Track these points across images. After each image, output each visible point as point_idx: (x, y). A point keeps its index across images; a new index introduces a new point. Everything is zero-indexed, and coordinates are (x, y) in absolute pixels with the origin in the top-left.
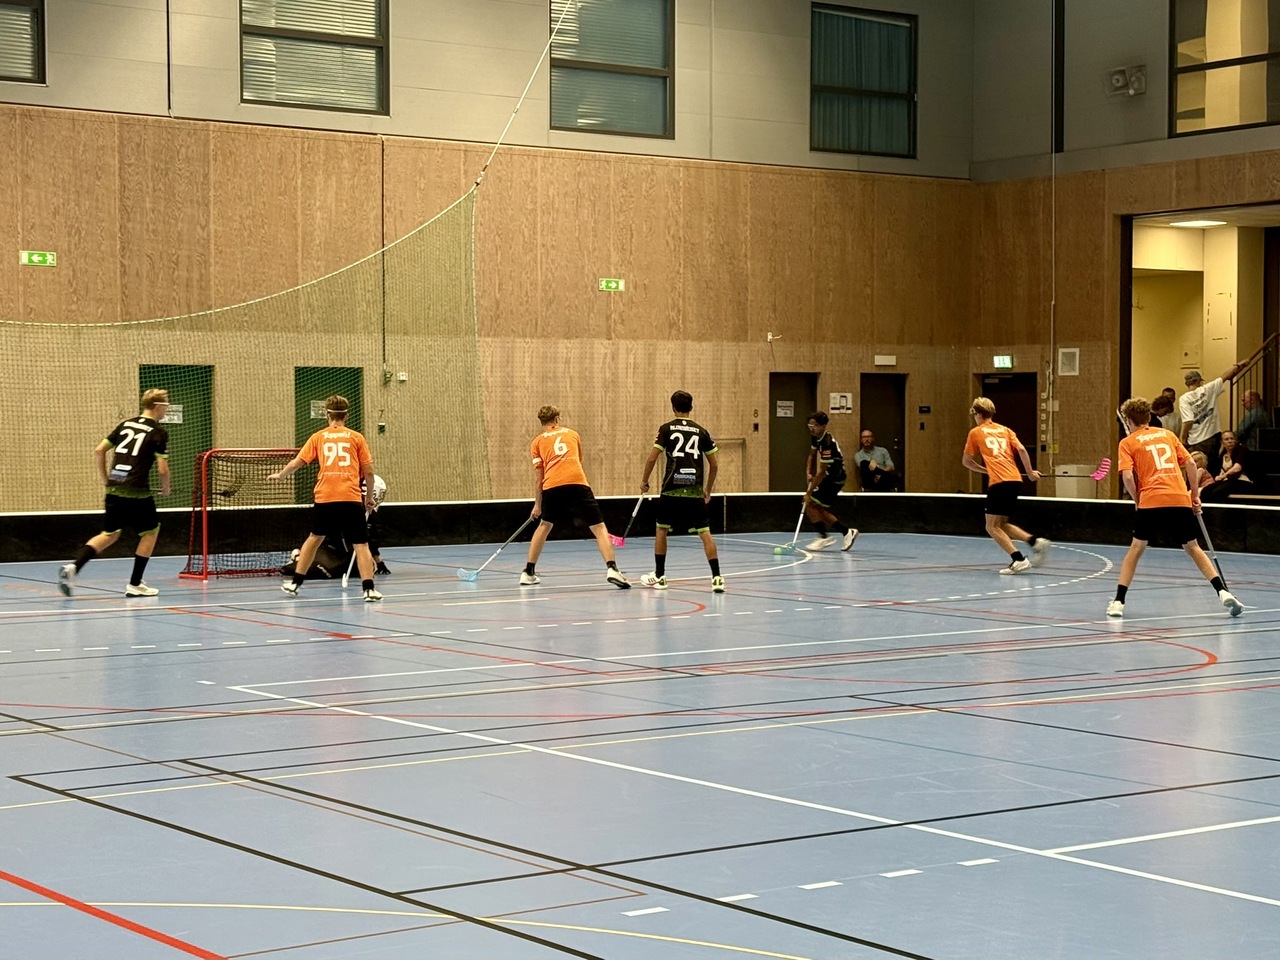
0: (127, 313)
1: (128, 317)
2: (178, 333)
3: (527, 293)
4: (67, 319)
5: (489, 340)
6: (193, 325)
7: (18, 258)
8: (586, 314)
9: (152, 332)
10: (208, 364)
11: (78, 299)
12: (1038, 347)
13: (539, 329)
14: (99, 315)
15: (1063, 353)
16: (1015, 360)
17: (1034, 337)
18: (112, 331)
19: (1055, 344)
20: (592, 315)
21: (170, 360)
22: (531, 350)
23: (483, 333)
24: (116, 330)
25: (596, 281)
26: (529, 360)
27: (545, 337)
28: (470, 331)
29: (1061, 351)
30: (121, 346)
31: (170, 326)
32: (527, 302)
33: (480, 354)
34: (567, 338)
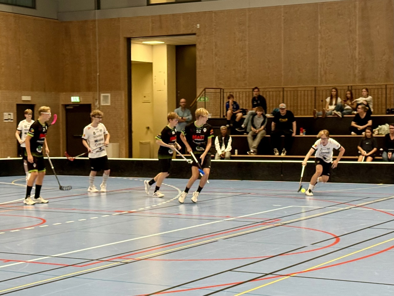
12: (91, 93)
15: (104, 96)
16: (81, 98)
17: (89, 89)
19: (99, 92)
29: (102, 95)
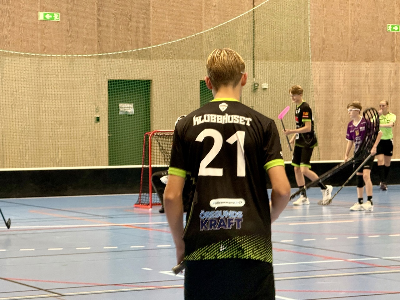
0: (101, 49)
1: (101, 51)
2: (131, 60)
3: (342, 34)
4: (66, 52)
5: (318, 63)
6: (139, 56)
7: (37, 17)
8: (379, 47)
9: (115, 60)
10: (148, 79)
11: (72, 41)
13: (349, 56)
14: (85, 50)
18: (92, 59)
20: (382, 47)
21: (126, 77)
22: (344, 69)
23: (314, 59)
24: (95, 59)
25: (386, 26)
26: (343, 75)
27: (353, 61)
28: (307, 58)
30: (97, 68)
31: (126, 56)
32: (342, 40)
33: (313, 72)
34: (367, 62)
